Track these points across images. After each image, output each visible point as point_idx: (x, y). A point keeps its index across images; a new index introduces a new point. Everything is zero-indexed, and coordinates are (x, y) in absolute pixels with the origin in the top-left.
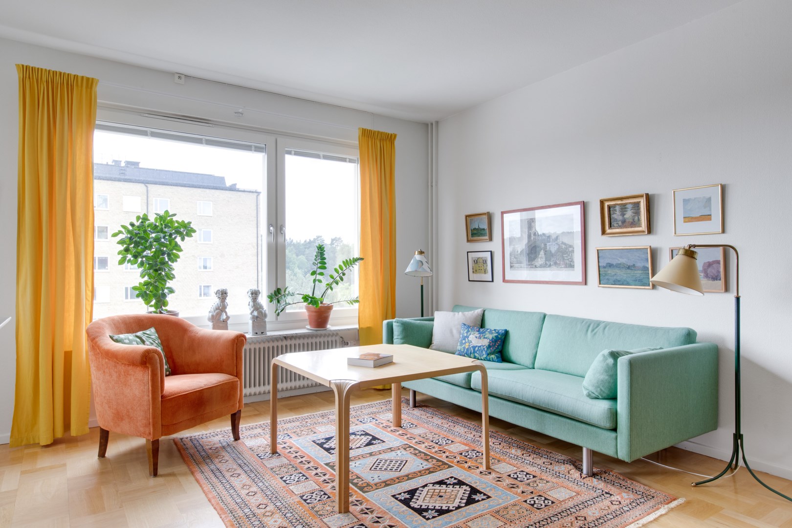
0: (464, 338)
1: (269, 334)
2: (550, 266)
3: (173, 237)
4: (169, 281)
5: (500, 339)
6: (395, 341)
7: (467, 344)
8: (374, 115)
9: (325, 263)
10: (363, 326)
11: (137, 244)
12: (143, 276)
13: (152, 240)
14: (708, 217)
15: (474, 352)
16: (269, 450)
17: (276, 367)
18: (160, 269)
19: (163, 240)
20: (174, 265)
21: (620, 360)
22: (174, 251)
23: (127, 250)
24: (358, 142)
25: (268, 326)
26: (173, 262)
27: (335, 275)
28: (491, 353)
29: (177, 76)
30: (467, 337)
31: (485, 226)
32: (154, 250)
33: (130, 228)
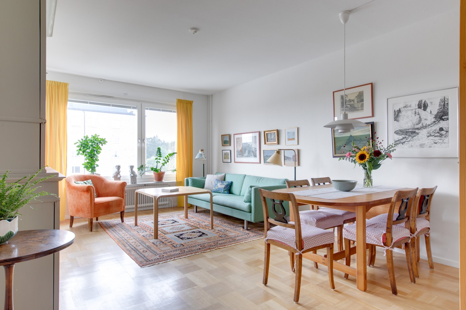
0: (216, 185)
1: (137, 183)
2: (249, 156)
3: (98, 144)
4: (96, 162)
5: (229, 185)
6: (189, 185)
7: (217, 187)
8: (184, 93)
9: (161, 155)
10: (178, 181)
11: (84, 147)
12: (86, 159)
13: (90, 146)
14: (293, 139)
15: (219, 190)
16: (134, 225)
17: (137, 193)
18: (93, 157)
19: (94, 146)
20: (98, 155)
21: (252, 188)
22: (99, 150)
23: (80, 150)
24: (176, 104)
25: (137, 181)
26: (98, 154)
27: (166, 160)
28: (225, 191)
29: (100, 80)
30: (217, 184)
31: (228, 140)
32: (91, 149)
33: (81, 141)
